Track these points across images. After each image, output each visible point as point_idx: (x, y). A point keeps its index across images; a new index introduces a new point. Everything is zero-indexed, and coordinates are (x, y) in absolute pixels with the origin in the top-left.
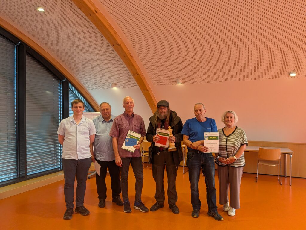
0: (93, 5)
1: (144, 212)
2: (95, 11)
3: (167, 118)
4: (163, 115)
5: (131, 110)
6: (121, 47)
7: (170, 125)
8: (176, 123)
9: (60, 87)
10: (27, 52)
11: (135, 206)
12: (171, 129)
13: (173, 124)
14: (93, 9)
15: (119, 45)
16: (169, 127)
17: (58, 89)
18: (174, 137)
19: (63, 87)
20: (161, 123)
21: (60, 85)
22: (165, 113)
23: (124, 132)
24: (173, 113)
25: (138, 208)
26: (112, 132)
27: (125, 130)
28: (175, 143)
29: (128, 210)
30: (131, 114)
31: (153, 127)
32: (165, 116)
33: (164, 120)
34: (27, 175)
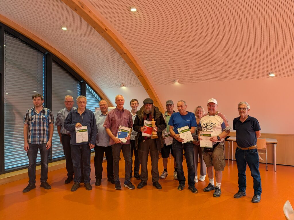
0: (104, 25)
1: (131, 189)
2: (106, 29)
3: (152, 113)
4: (148, 110)
5: (122, 106)
6: (127, 55)
7: (154, 118)
8: (158, 117)
9: (79, 87)
10: (53, 60)
11: (124, 185)
12: (155, 121)
13: (156, 117)
14: (104, 28)
15: (125, 54)
16: (153, 119)
17: (78, 88)
18: (156, 127)
19: (81, 87)
20: (146, 117)
21: (79, 85)
22: (150, 109)
23: (116, 123)
24: (156, 109)
25: (127, 186)
26: (106, 124)
27: (117, 122)
28: (157, 132)
29: (119, 188)
30: (121, 109)
31: (139, 120)
32: (150, 111)
33: (149, 114)
34: (53, 158)
